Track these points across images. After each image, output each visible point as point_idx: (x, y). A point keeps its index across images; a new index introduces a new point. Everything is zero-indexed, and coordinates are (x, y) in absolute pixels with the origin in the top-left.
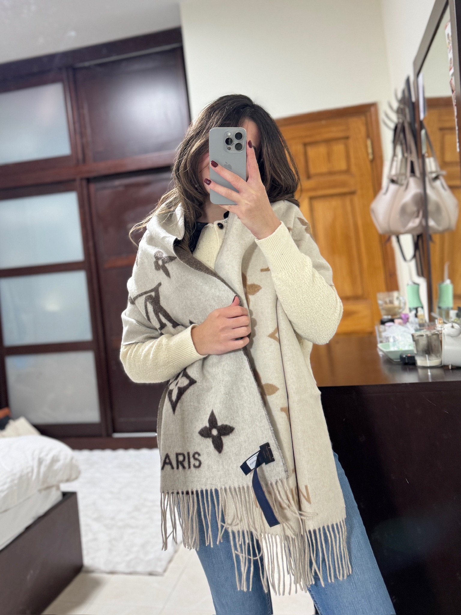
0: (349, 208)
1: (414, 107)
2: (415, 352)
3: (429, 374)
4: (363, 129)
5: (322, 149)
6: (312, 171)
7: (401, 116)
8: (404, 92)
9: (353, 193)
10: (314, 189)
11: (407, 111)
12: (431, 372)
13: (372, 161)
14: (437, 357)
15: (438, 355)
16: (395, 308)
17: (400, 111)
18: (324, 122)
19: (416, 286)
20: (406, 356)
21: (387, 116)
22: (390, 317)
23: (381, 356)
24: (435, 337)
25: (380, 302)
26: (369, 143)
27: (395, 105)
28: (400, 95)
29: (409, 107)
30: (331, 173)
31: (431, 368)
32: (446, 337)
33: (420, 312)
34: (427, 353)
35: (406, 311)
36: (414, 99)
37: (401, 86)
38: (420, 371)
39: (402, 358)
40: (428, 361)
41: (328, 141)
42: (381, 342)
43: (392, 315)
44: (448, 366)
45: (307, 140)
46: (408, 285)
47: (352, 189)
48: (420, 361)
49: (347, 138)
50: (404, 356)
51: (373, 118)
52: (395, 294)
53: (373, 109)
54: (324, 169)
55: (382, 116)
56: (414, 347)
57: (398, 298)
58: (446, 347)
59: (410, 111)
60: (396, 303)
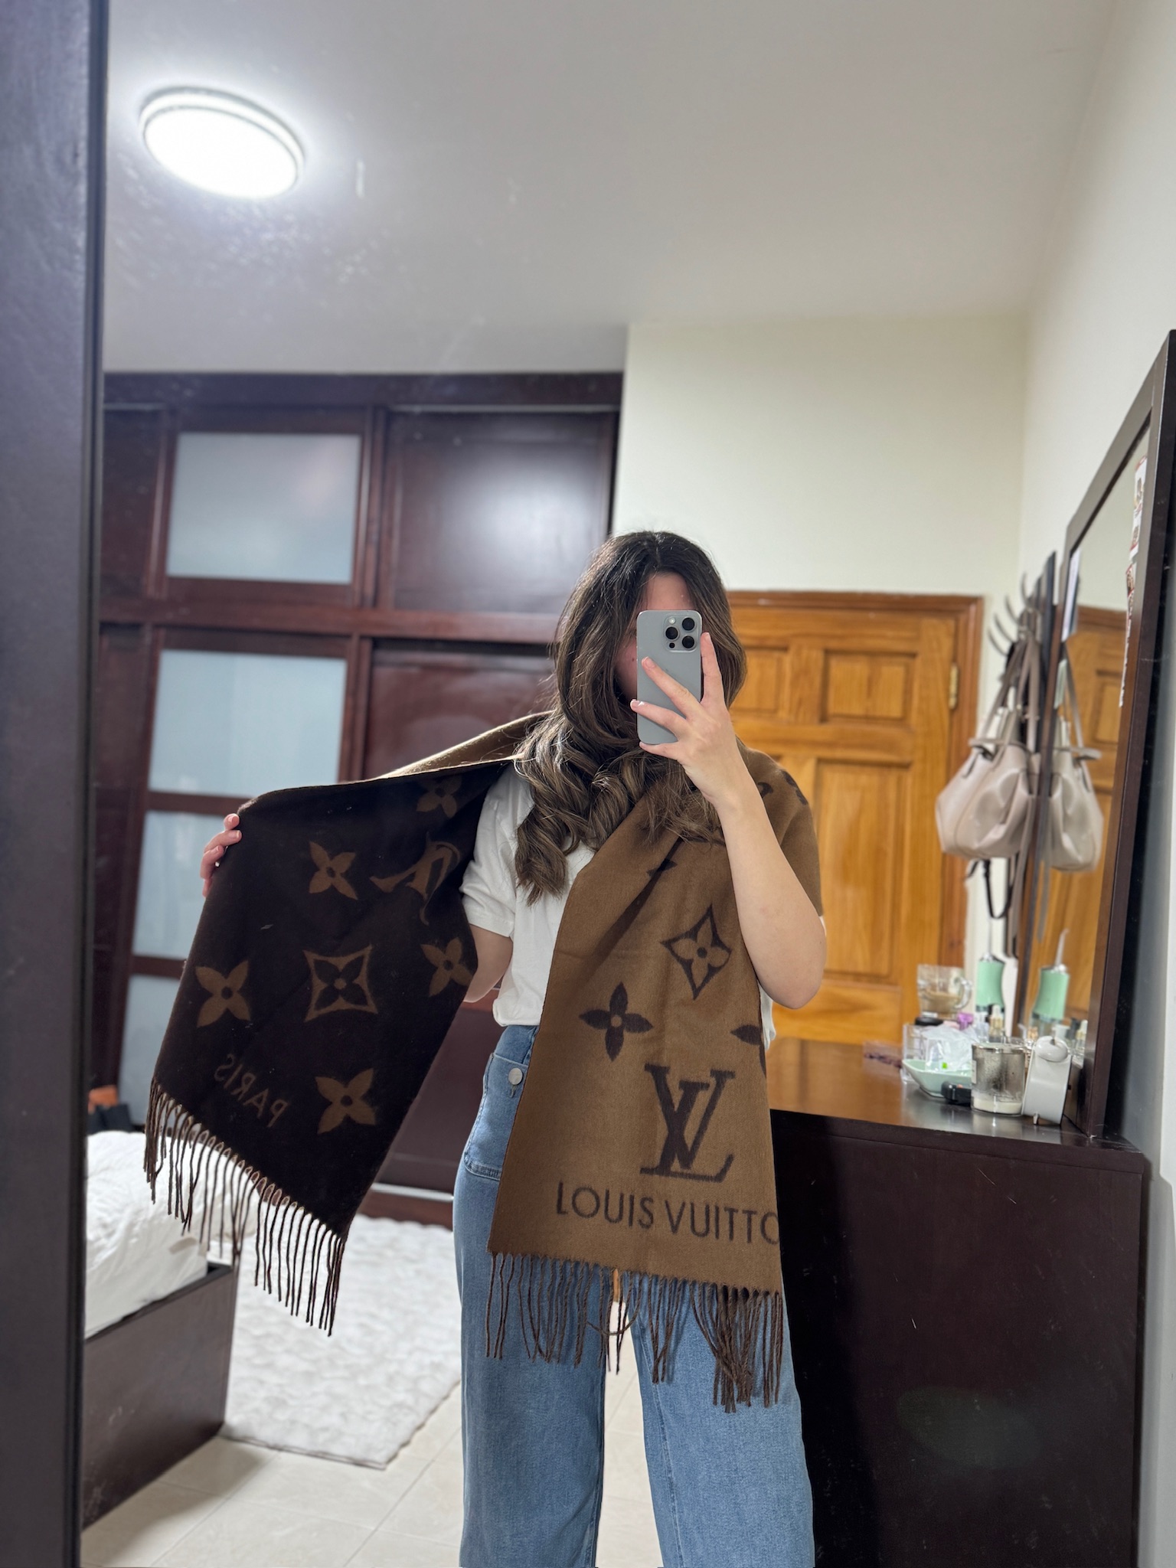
0: (892, 796)
1: (1054, 616)
2: (974, 1081)
3: (994, 1125)
4: (947, 644)
5: (860, 668)
6: (833, 708)
7: (1024, 628)
8: (1039, 582)
9: (905, 766)
10: (830, 745)
11: (1039, 620)
12: (996, 1123)
13: (953, 711)
14: (1014, 1098)
15: (1017, 1094)
16: (948, 999)
17: (1025, 620)
18: (872, 615)
19: (998, 965)
20: (954, 1087)
21: (999, 625)
22: (935, 1015)
23: (905, 1083)
24: (1016, 1057)
25: (921, 982)
26: (954, 673)
27: (1019, 607)
28: (1030, 590)
29: (1043, 615)
30: (869, 719)
31: (999, 1115)
32: (1037, 1059)
33: (996, 1014)
34: (996, 1087)
35: (970, 1009)
36: (1056, 601)
37: (1036, 570)
38: (977, 1120)
39: (945, 1090)
40: (995, 1103)
41: (873, 655)
42: (910, 1057)
43: (940, 1013)
44: (1030, 1118)
45: (833, 644)
46: (982, 959)
47: (907, 758)
48: (979, 1101)
49: (913, 655)
50: (950, 1087)
51: (972, 625)
52: (955, 972)
53: (973, 609)
54: (857, 709)
55: (989, 624)
56: (973, 1071)
57: (957, 980)
58: (1032, 1079)
59: (1043, 622)
60: (953, 990)
